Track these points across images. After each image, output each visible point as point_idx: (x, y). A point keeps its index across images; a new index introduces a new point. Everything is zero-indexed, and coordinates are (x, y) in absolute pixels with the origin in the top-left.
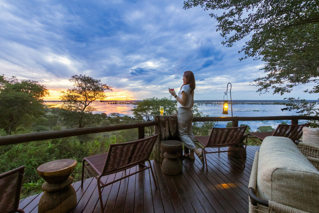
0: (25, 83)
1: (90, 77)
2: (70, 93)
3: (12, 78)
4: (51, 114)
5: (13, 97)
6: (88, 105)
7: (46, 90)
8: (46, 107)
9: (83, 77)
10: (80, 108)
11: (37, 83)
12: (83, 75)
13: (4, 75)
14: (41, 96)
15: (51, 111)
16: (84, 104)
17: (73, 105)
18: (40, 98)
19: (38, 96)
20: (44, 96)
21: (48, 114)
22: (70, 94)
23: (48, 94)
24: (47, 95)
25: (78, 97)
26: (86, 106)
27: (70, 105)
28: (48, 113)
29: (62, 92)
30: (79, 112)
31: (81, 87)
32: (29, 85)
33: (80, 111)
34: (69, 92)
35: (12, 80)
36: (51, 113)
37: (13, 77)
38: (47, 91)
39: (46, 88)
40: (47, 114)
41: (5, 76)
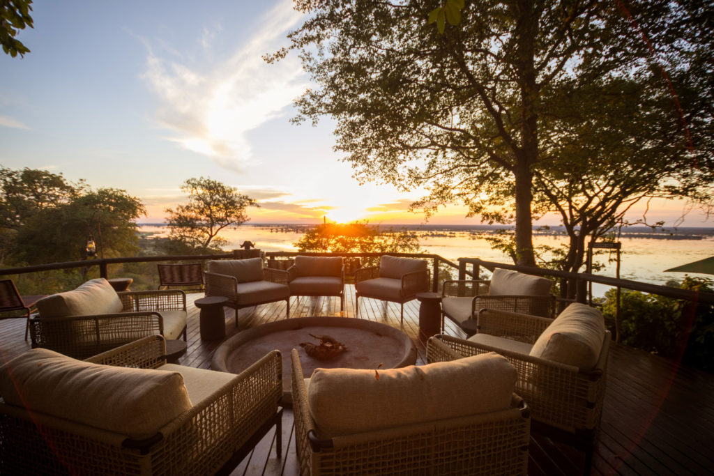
0: (103, 193)
1: (217, 182)
2: (183, 211)
3: (80, 182)
4: (153, 252)
5: (87, 219)
6: (216, 234)
7: (140, 205)
8: (143, 237)
9: (205, 181)
10: (200, 239)
11: (124, 193)
12: (206, 178)
13: (61, 173)
14: (133, 217)
15: (153, 246)
16: (208, 233)
17: (187, 234)
18: (132, 221)
19: (128, 218)
20: (138, 217)
21: (148, 251)
22: (182, 214)
23: (145, 213)
24: (143, 214)
25: (197, 219)
26: (211, 236)
27: (182, 234)
28: (146, 249)
29: (168, 210)
30: (199, 247)
31: (203, 199)
32: (110, 197)
33: (200, 245)
34: (180, 210)
35: (81, 185)
36: (154, 250)
37: (81, 180)
38: (141, 208)
39: (140, 203)
40: (145, 251)
41: (64, 177)
